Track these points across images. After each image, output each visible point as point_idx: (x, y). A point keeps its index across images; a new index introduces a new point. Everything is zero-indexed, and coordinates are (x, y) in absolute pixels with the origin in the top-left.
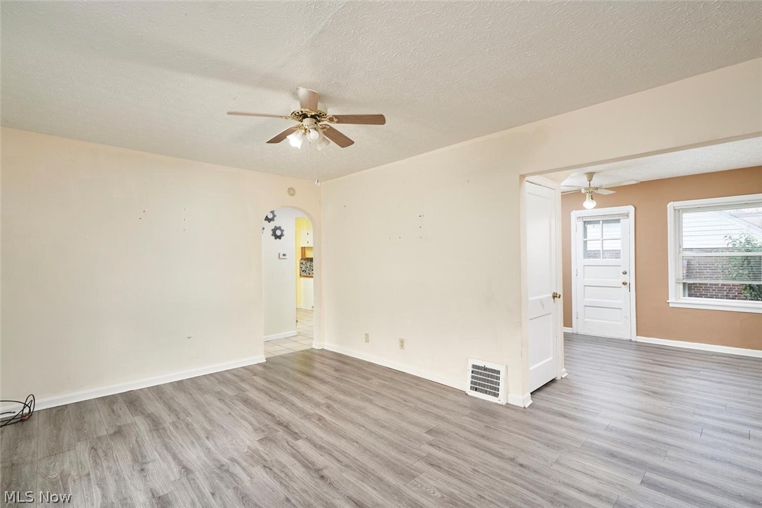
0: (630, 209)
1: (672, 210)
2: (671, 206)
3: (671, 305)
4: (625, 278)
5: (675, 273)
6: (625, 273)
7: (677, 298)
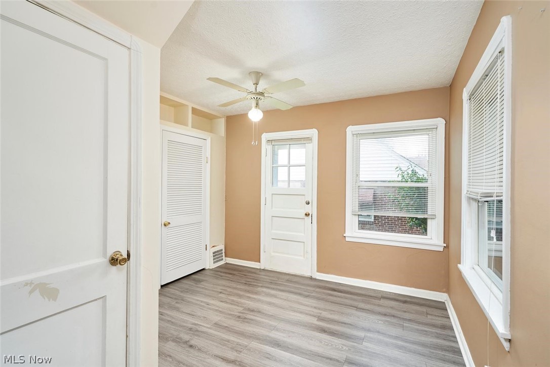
0: (313, 133)
1: (351, 135)
2: (350, 130)
3: (347, 239)
4: (308, 209)
5: (351, 205)
6: (308, 203)
7: (353, 232)
